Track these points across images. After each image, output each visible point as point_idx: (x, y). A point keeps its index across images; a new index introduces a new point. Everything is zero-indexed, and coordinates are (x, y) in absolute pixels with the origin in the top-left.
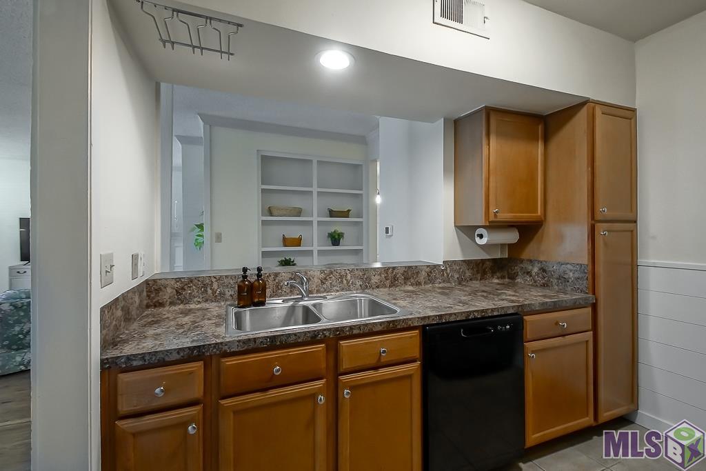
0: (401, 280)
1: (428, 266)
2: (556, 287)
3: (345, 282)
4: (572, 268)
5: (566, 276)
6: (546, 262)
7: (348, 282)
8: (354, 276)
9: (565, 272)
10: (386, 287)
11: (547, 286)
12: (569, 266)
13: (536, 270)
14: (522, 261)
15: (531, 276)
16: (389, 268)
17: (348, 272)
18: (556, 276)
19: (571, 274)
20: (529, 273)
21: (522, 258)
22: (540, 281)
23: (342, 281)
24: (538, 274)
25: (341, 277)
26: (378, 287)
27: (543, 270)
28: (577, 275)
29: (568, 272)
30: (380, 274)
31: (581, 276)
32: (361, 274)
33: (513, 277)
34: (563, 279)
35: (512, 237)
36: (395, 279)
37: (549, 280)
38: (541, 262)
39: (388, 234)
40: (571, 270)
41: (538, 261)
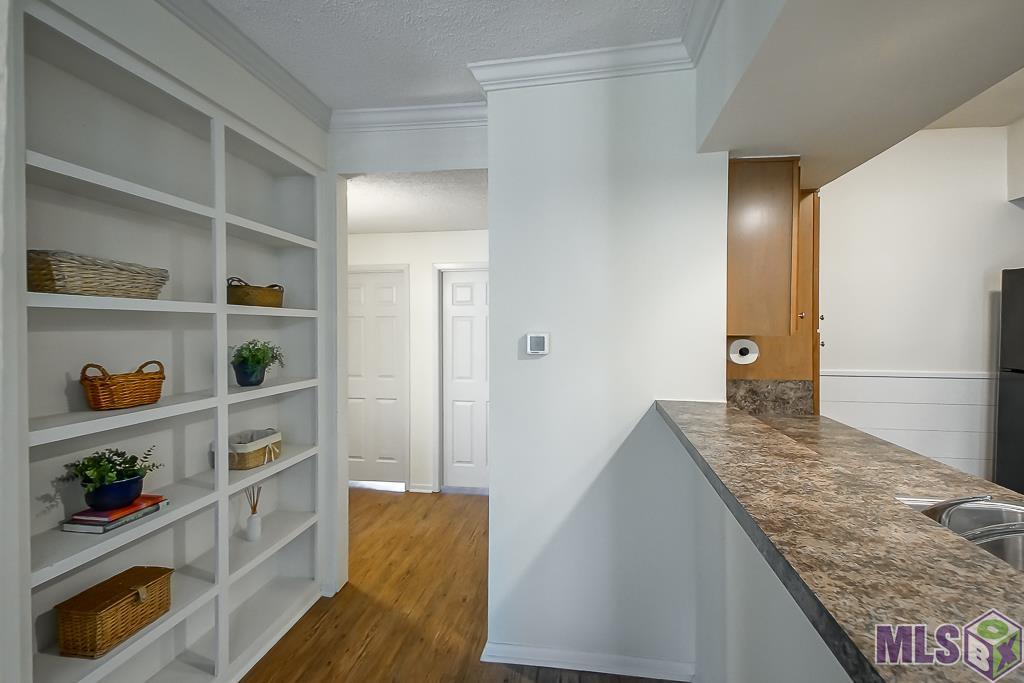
2: (772, 411)
4: (792, 386)
5: (786, 397)
6: (757, 381)
9: (783, 393)
11: (760, 411)
12: (788, 384)
18: (771, 397)
19: (792, 393)
24: (745, 398)
27: (753, 392)
28: (799, 394)
29: (788, 391)
31: (804, 394)
34: (781, 401)
37: (761, 405)
38: (750, 382)
39: (541, 352)
40: (791, 389)
41: (746, 381)
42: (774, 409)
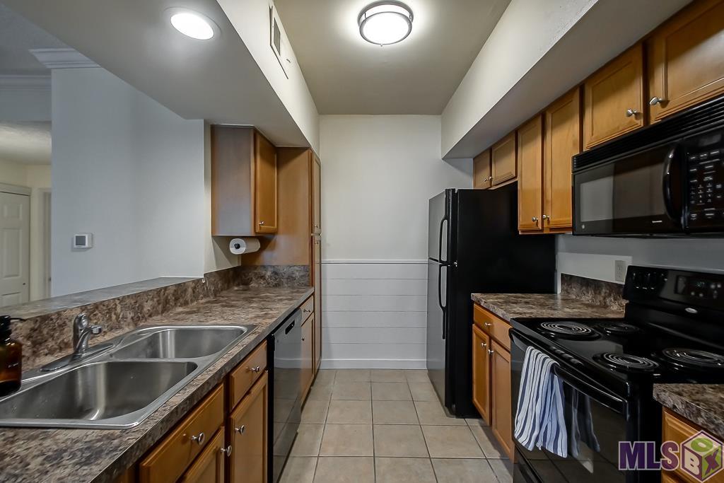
0: (172, 303)
1: (193, 281)
3: (114, 317)
4: (298, 268)
5: (294, 276)
7: (118, 317)
8: (124, 307)
9: (293, 273)
10: (158, 314)
11: (279, 285)
12: (296, 268)
13: (269, 273)
14: (256, 268)
15: (264, 279)
16: (161, 289)
17: (117, 302)
18: (286, 276)
19: (297, 274)
20: (263, 277)
21: (257, 264)
22: (272, 282)
23: (110, 317)
24: (270, 277)
25: (109, 311)
26: (150, 316)
27: (275, 273)
28: (302, 274)
29: (295, 272)
30: (152, 299)
31: (304, 274)
32: (133, 302)
33: (246, 283)
34: (291, 278)
35: (256, 246)
36: (167, 301)
37: (280, 281)
38: (274, 267)
39: (83, 246)
40: (297, 271)
41: (271, 266)
42: (287, 284)
